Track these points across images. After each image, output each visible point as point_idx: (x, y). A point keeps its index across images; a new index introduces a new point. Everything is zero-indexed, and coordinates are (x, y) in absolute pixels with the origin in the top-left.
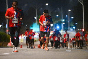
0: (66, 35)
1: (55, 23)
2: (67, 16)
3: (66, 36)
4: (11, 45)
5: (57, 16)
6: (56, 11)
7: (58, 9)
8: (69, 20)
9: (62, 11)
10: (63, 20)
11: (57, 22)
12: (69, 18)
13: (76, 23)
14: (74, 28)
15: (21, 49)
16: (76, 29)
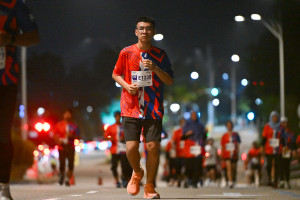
1: (185, 102)
2: (225, 76)
3: (228, 142)
4: (38, 177)
5: (195, 75)
6: (188, 61)
7: (198, 52)
8: (234, 90)
9: (210, 60)
10: (215, 92)
11: (194, 96)
12: (234, 85)
13: (258, 101)
14: (251, 116)
15: (68, 188)
16: (258, 121)
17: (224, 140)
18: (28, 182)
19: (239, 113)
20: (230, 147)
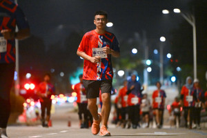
0: (159, 94)
1: (128, 69)
2: (156, 52)
3: (157, 96)
5: (135, 51)
6: (130, 41)
7: (137, 35)
8: (162, 61)
9: (145, 41)
10: (148, 62)
11: (134, 65)
12: (161, 57)
13: (179, 69)
14: (173, 79)
16: (178, 82)
17: (155, 95)
18: (19, 125)
19: (165, 77)
20: (159, 100)
